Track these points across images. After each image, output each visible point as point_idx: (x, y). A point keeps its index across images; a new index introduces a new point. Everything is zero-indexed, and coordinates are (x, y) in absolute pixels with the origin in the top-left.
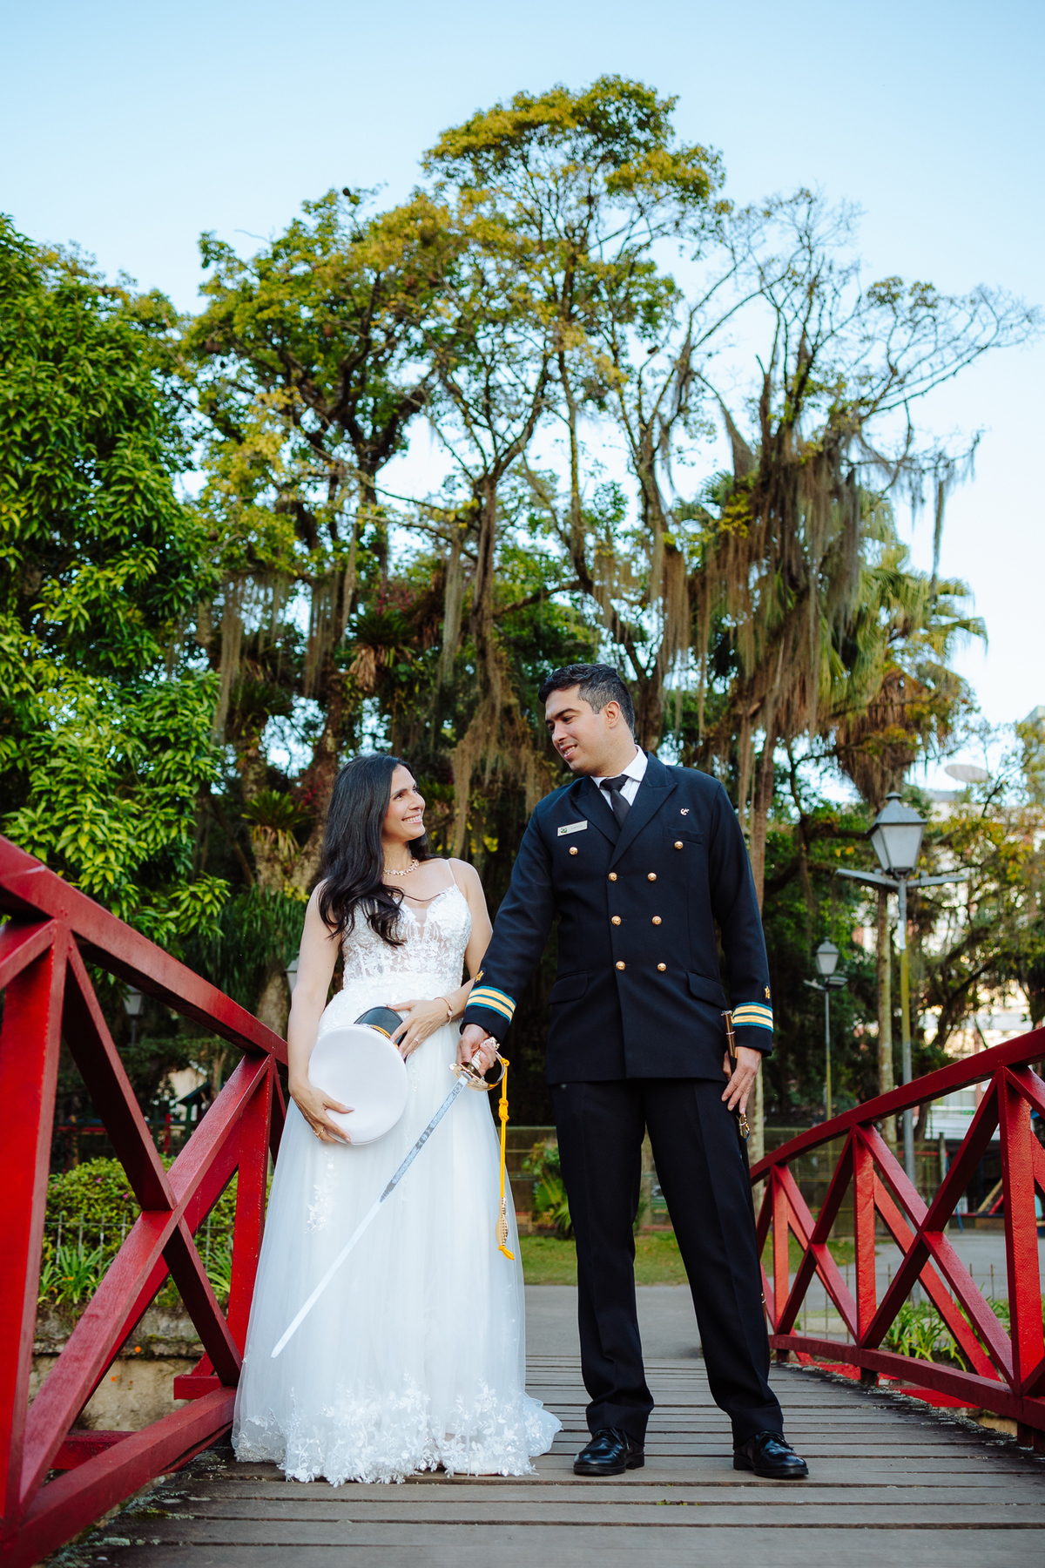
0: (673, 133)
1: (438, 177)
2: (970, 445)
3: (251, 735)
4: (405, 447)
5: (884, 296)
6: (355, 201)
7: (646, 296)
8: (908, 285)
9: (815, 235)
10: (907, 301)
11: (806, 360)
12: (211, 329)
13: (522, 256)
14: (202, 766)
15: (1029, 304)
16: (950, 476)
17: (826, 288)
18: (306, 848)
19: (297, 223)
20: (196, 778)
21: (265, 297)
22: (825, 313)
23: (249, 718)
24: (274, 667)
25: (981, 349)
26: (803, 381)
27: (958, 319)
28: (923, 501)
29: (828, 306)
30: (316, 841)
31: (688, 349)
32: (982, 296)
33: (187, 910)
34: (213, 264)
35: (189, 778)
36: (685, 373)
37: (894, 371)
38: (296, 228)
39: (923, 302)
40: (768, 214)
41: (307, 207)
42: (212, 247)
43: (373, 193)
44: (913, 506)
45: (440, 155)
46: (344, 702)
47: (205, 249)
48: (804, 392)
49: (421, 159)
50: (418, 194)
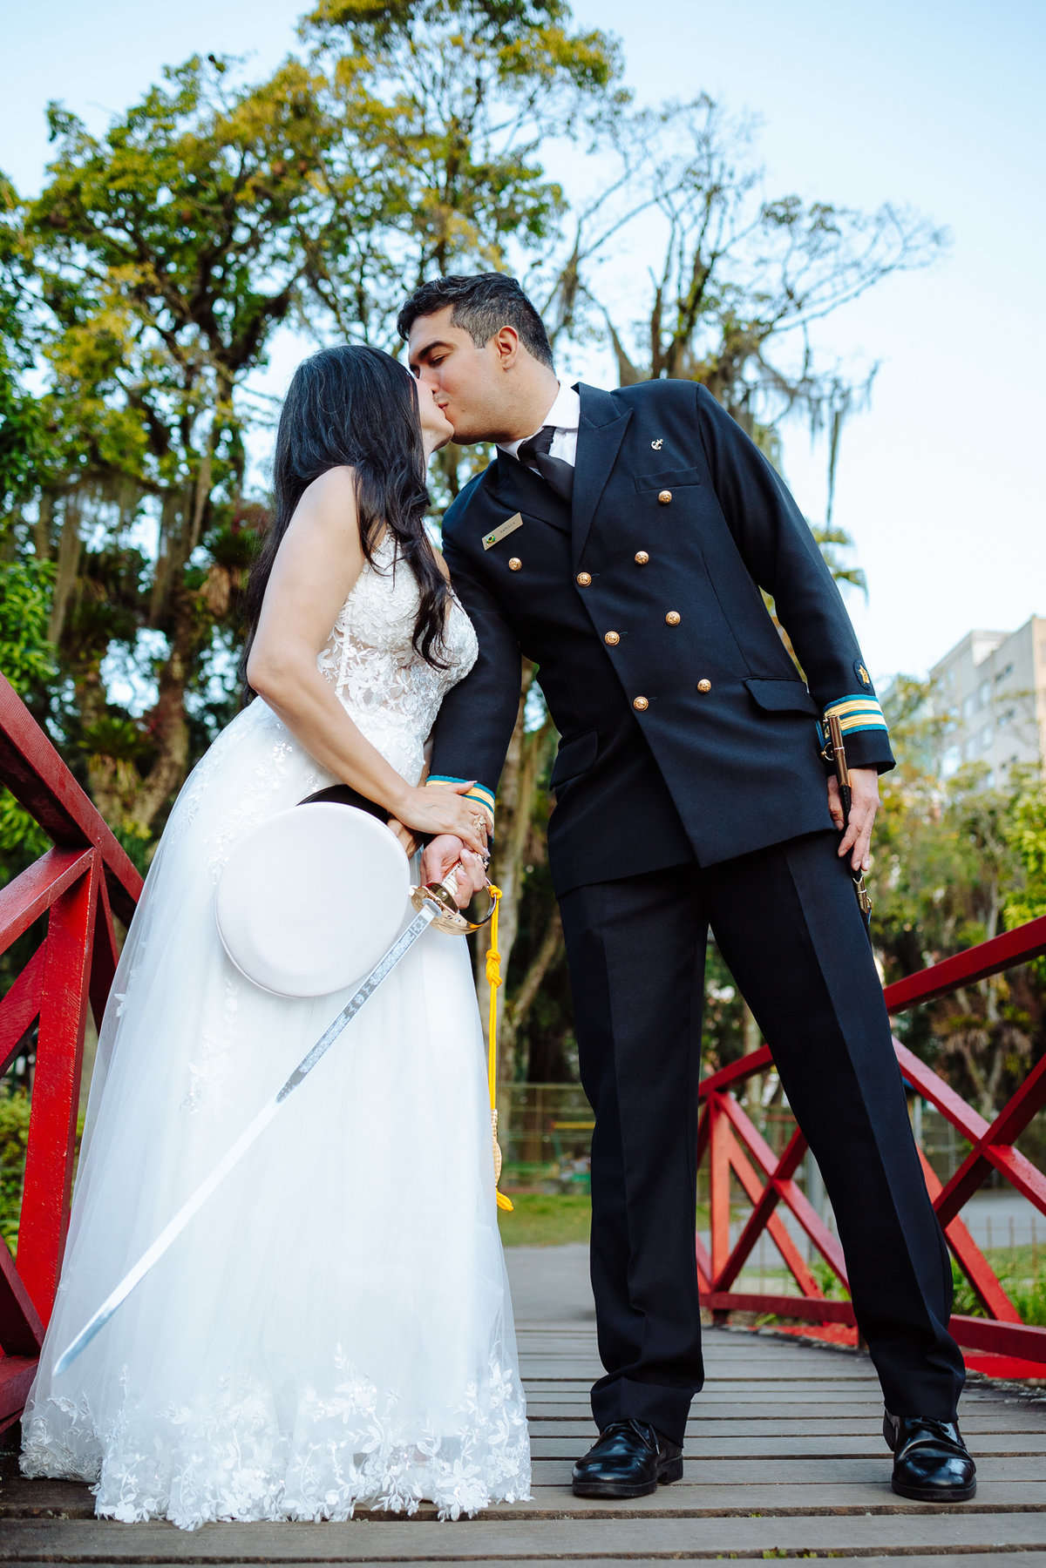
0: (570, 15)
1: (313, 45)
2: (866, 375)
3: (90, 658)
4: (265, 363)
5: (781, 215)
6: (221, 68)
7: (531, 203)
8: (807, 205)
9: (715, 141)
10: (807, 223)
11: (702, 273)
12: (57, 200)
13: (401, 147)
14: (33, 661)
15: (938, 224)
16: (846, 406)
17: (729, 194)
18: (150, 780)
19: (155, 90)
20: (25, 674)
21: (118, 166)
22: (726, 219)
23: (90, 640)
24: (118, 587)
25: (884, 271)
26: (698, 294)
27: (858, 243)
28: (822, 425)
29: (730, 210)
30: (159, 774)
31: (575, 260)
32: (887, 216)
33: (11, 821)
34: (61, 138)
35: (17, 673)
36: (570, 284)
37: (790, 294)
38: (154, 97)
39: (821, 224)
40: (664, 118)
41: (168, 73)
42: (62, 119)
43: (242, 60)
44: (813, 429)
45: (317, 21)
46: (194, 626)
47: (53, 120)
48: (700, 306)
49: (296, 23)
50: (291, 60)
